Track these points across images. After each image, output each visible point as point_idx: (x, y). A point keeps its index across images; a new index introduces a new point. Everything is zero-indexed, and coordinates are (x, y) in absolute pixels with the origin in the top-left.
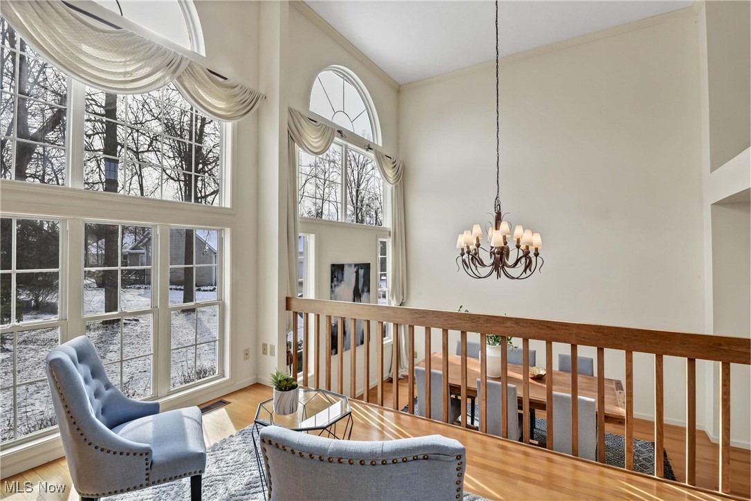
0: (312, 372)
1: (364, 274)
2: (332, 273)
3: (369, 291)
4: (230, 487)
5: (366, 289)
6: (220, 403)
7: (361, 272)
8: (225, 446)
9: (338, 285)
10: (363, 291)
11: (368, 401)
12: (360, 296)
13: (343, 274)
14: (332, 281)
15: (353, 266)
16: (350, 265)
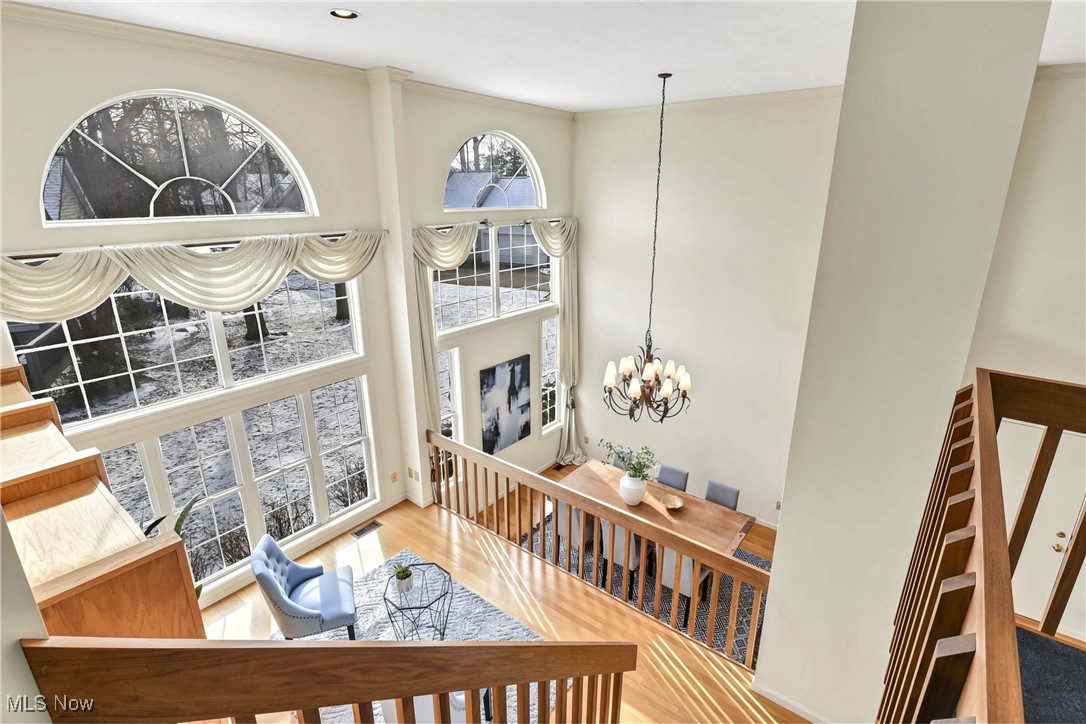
0: (461, 479)
1: (522, 370)
2: (482, 380)
3: (528, 385)
4: (377, 615)
5: (524, 384)
6: (372, 524)
7: (518, 368)
8: (375, 577)
9: (488, 391)
10: (520, 387)
11: (498, 533)
12: (517, 393)
13: (494, 378)
14: (482, 388)
15: (507, 365)
16: (502, 365)
